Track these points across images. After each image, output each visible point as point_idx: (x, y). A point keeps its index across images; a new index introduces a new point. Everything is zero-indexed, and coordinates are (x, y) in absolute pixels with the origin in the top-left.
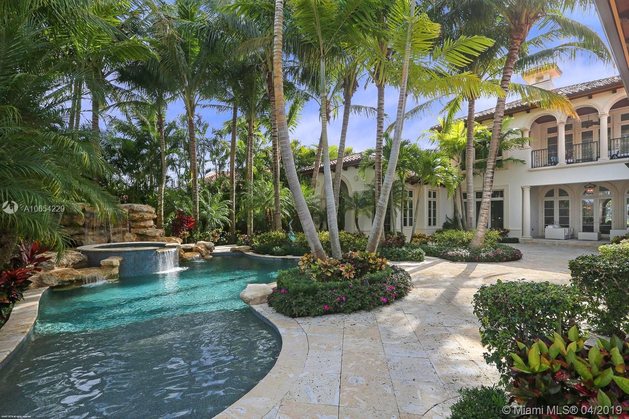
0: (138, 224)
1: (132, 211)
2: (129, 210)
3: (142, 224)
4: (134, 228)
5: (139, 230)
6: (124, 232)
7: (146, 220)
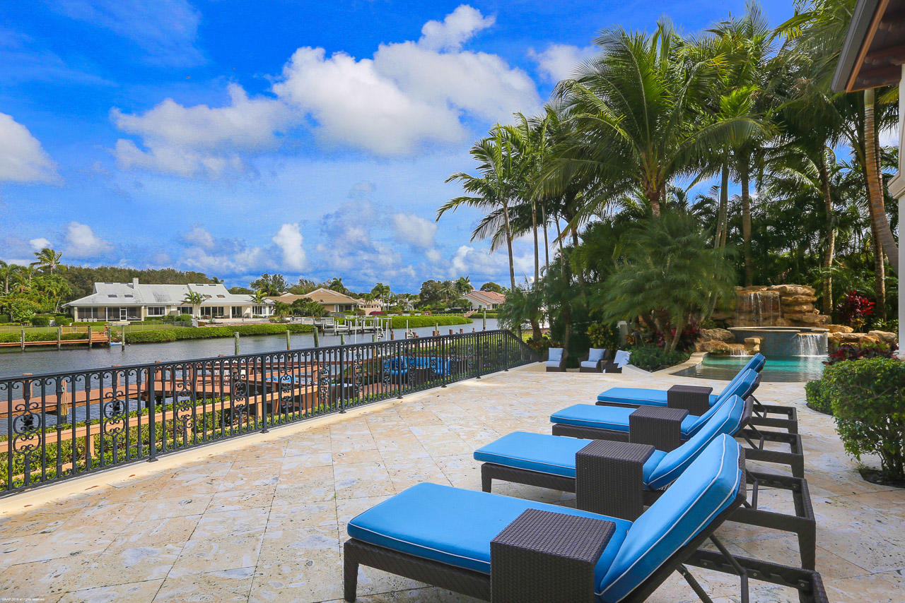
0: (792, 308)
1: (784, 293)
2: (781, 293)
3: (797, 308)
4: (787, 313)
5: (794, 315)
6: (776, 318)
7: (802, 304)
